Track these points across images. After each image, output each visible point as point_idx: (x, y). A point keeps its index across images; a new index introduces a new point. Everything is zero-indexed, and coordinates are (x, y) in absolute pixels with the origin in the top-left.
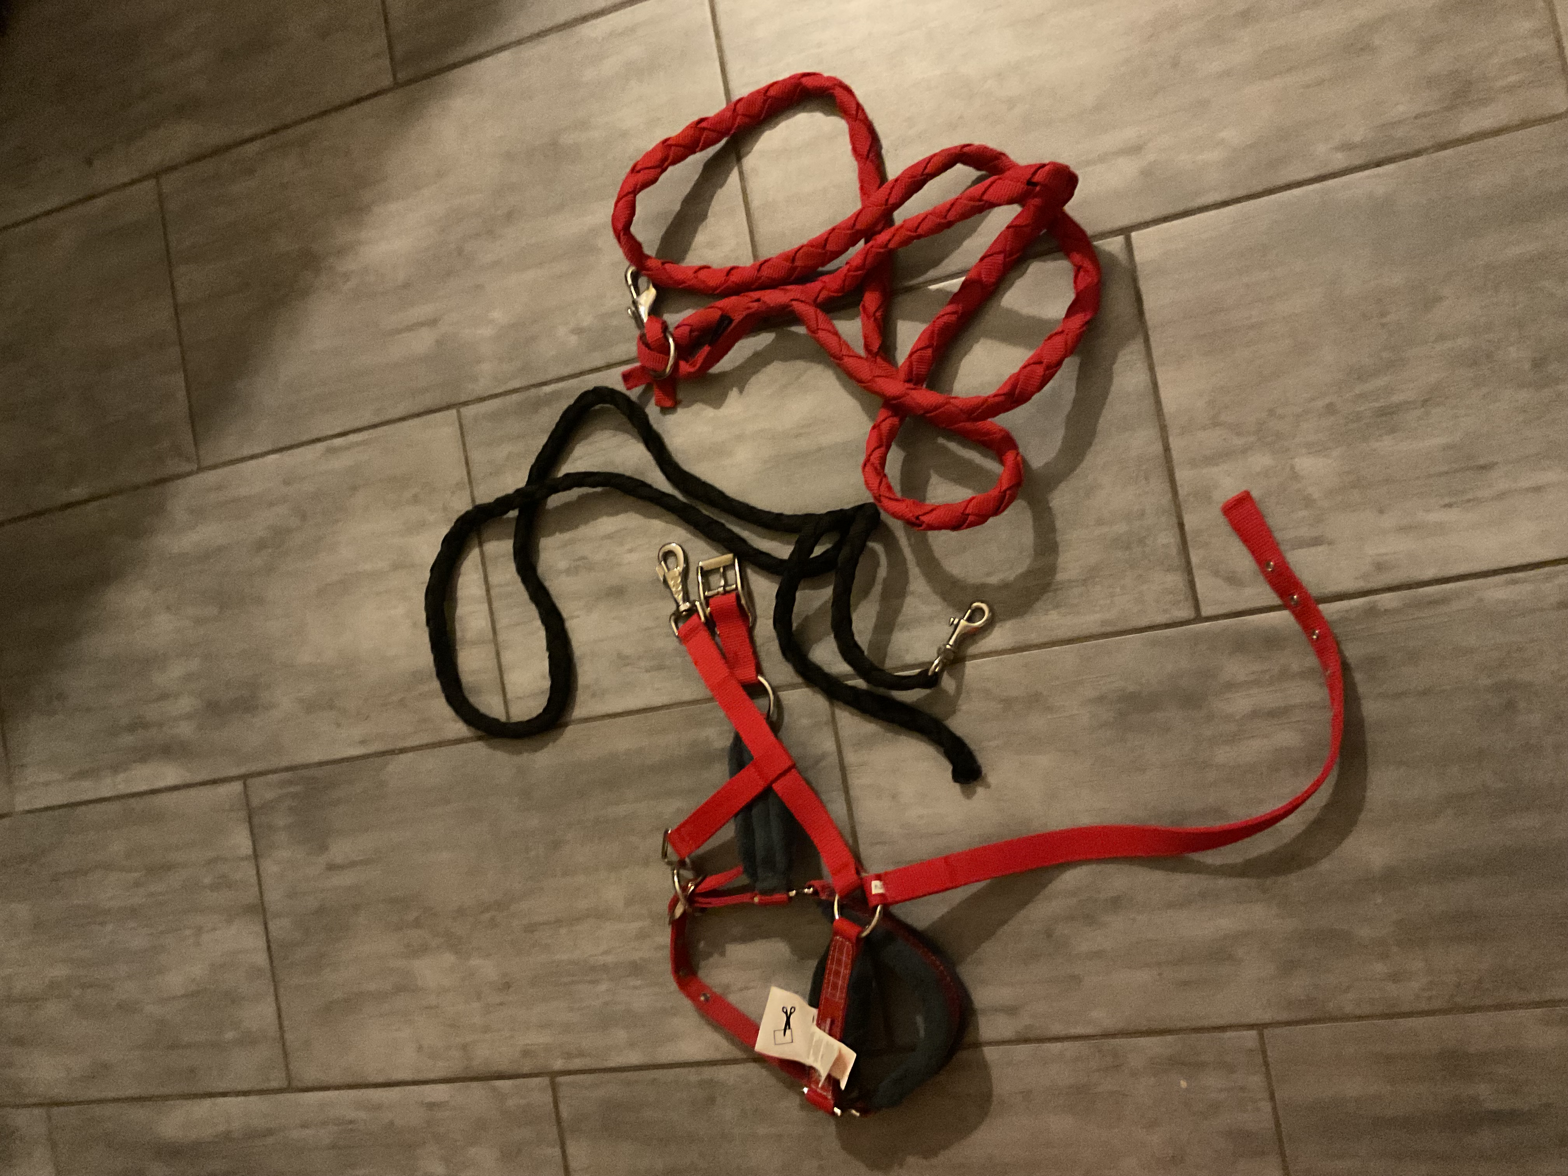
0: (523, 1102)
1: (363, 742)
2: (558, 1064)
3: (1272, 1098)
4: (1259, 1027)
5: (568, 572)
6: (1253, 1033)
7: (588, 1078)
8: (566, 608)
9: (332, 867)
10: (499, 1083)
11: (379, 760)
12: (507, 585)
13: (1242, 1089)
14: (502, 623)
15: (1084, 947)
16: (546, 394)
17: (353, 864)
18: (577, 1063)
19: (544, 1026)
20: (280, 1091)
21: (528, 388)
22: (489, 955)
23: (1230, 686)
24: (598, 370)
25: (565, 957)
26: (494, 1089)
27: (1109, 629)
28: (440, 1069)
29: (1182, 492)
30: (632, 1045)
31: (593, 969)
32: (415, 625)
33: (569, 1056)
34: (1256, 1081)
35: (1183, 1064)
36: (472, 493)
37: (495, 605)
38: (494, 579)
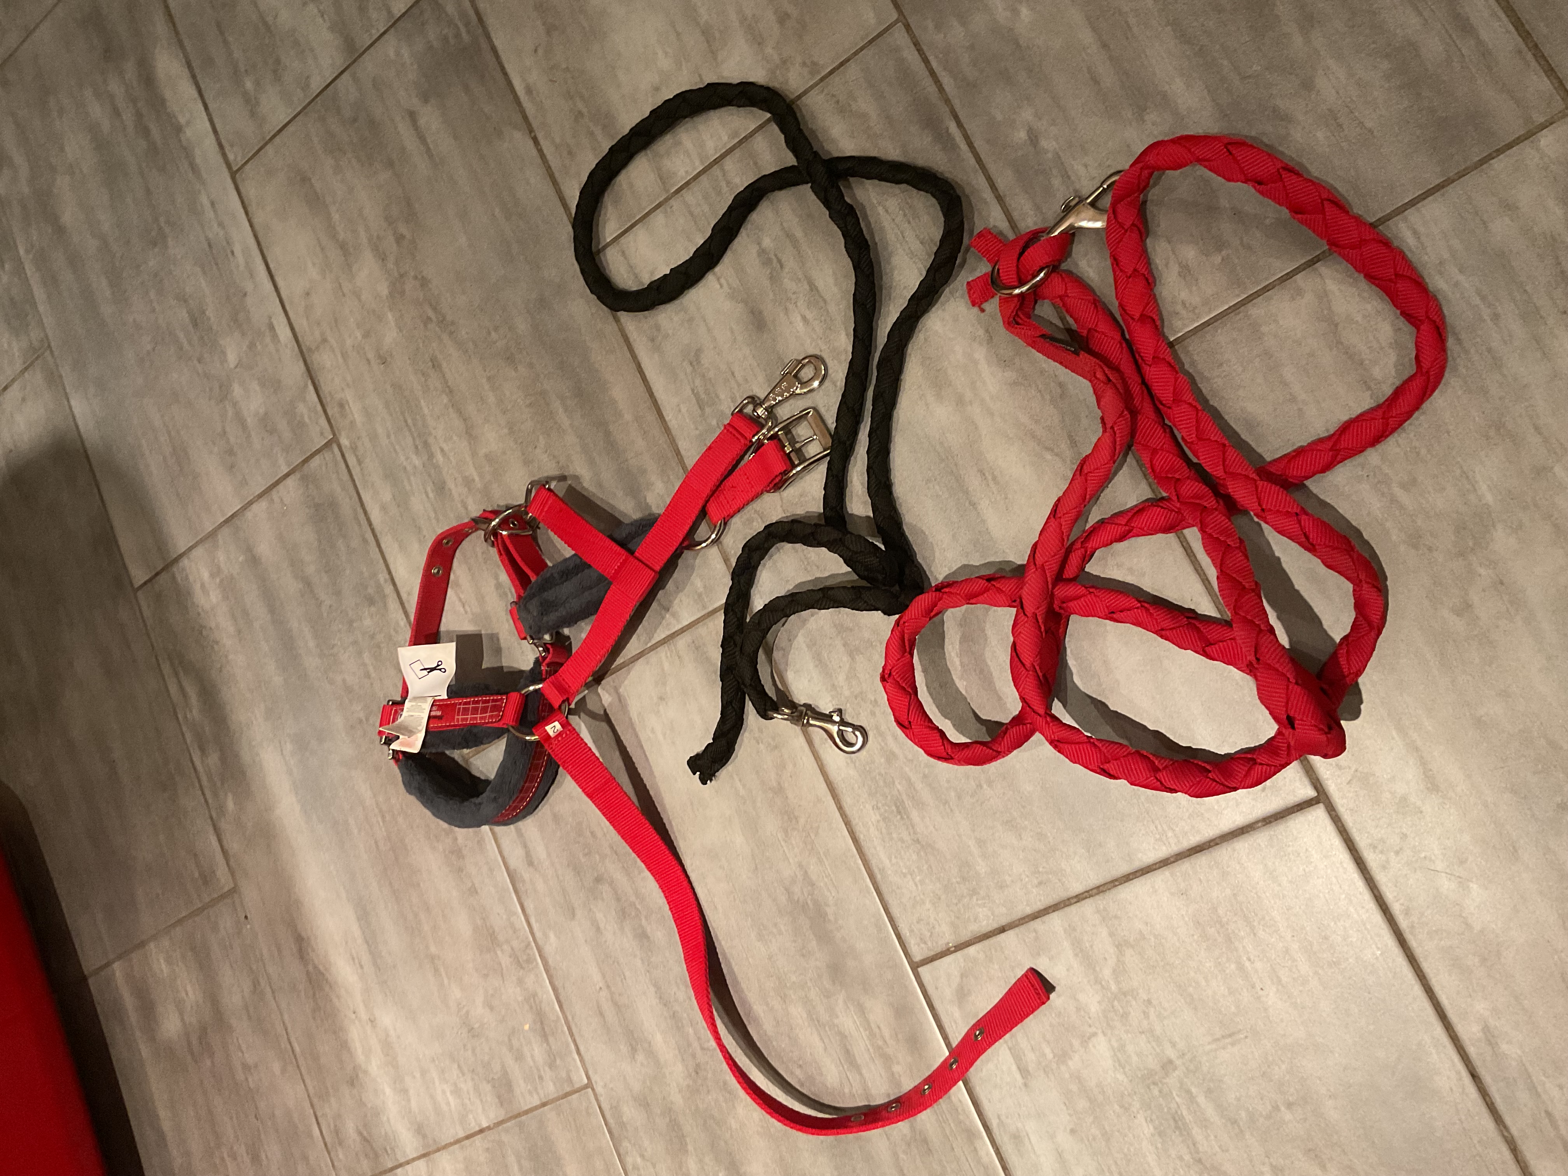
0: (307, 420)
1: (529, 91)
2: (345, 441)
3: (544, 1105)
4: (589, 1085)
5: (762, 252)
6: (585, 1081)
7: (345, 477)
8: (725, 267)
9: (412, 116)
10: (311, 388)
11: (518, 118)
12: (728, 183)
13: (541, 1078)
14: (688, 196)
15: (599, 916)
16: (947, 129)
17: (422, 139)
18: (352, 461)
19: (367, 413)
20: (229, 165)
21: (948, 101)
22: (401, 330)
23: (861, 1010)
24: (993, 187)
25: (426, 411)
26: (306, 386)
27: (879, 877)
28: (301, 324)
29: (1037, 924)
30: (384, 508)
31: (426, 444)
32: (657, 89)
33: (354, 449)
34: (550, 1089)
35: (542, 1023)
36: (812, 87)
37: (703, 178)
38: (729, 164)
